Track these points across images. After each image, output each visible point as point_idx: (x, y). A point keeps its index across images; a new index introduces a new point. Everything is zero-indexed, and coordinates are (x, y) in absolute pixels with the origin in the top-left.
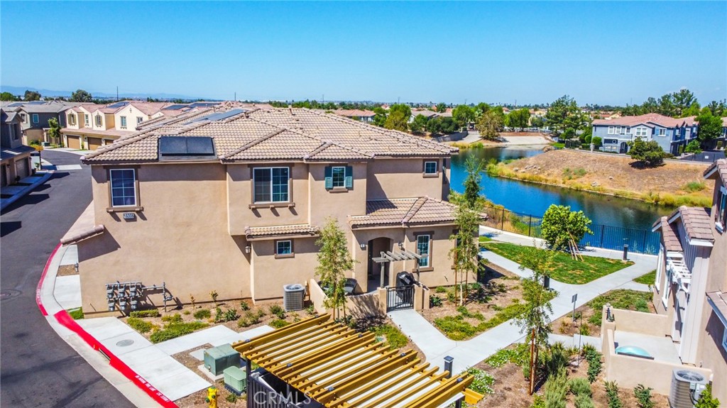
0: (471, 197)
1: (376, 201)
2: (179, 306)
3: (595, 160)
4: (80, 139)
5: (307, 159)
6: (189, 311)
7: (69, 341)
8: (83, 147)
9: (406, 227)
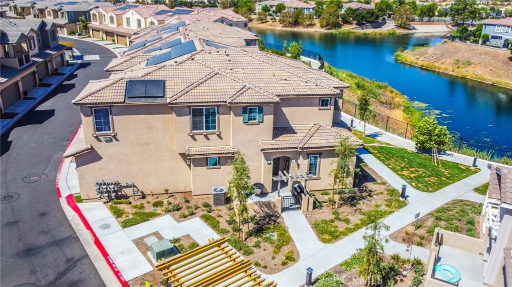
0: (363, 109)
1: (282, 128)
2: (144, 197)
3: (481, 53)
4: (101, 32)
5: (229, 103)
6: (150, 200)
7: (71, 221)
8: (102, 38)
9: (301, 150)
